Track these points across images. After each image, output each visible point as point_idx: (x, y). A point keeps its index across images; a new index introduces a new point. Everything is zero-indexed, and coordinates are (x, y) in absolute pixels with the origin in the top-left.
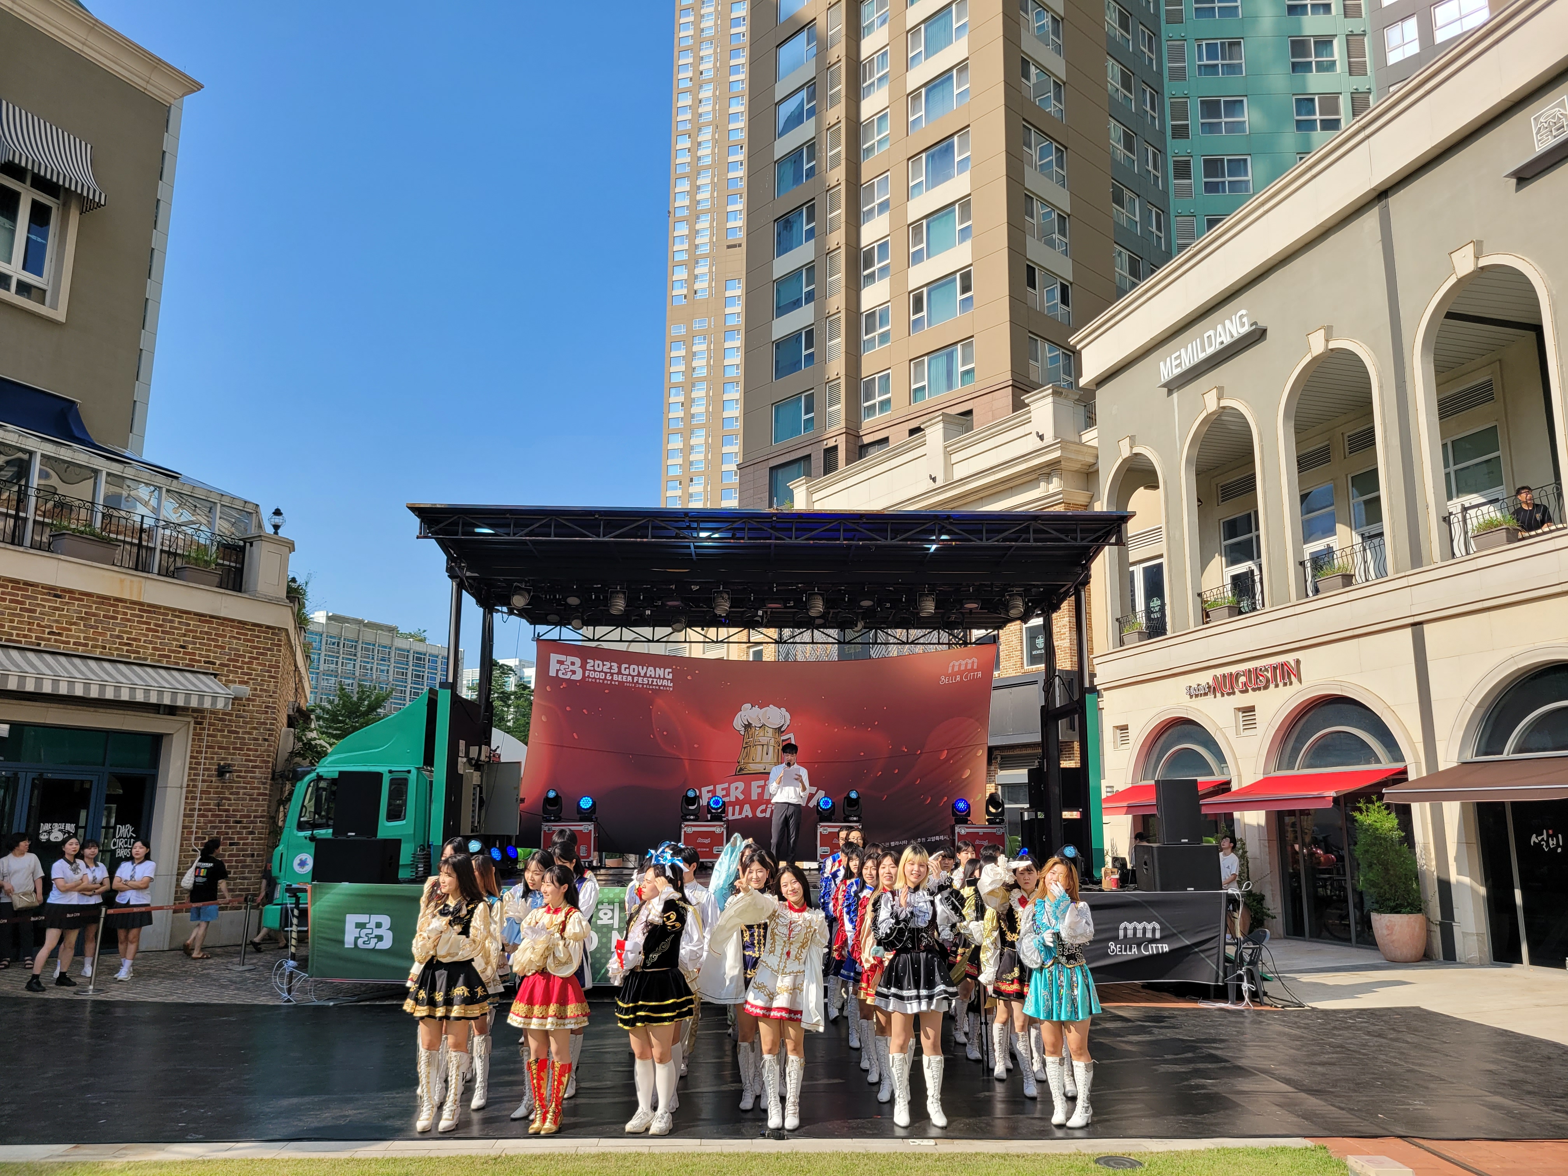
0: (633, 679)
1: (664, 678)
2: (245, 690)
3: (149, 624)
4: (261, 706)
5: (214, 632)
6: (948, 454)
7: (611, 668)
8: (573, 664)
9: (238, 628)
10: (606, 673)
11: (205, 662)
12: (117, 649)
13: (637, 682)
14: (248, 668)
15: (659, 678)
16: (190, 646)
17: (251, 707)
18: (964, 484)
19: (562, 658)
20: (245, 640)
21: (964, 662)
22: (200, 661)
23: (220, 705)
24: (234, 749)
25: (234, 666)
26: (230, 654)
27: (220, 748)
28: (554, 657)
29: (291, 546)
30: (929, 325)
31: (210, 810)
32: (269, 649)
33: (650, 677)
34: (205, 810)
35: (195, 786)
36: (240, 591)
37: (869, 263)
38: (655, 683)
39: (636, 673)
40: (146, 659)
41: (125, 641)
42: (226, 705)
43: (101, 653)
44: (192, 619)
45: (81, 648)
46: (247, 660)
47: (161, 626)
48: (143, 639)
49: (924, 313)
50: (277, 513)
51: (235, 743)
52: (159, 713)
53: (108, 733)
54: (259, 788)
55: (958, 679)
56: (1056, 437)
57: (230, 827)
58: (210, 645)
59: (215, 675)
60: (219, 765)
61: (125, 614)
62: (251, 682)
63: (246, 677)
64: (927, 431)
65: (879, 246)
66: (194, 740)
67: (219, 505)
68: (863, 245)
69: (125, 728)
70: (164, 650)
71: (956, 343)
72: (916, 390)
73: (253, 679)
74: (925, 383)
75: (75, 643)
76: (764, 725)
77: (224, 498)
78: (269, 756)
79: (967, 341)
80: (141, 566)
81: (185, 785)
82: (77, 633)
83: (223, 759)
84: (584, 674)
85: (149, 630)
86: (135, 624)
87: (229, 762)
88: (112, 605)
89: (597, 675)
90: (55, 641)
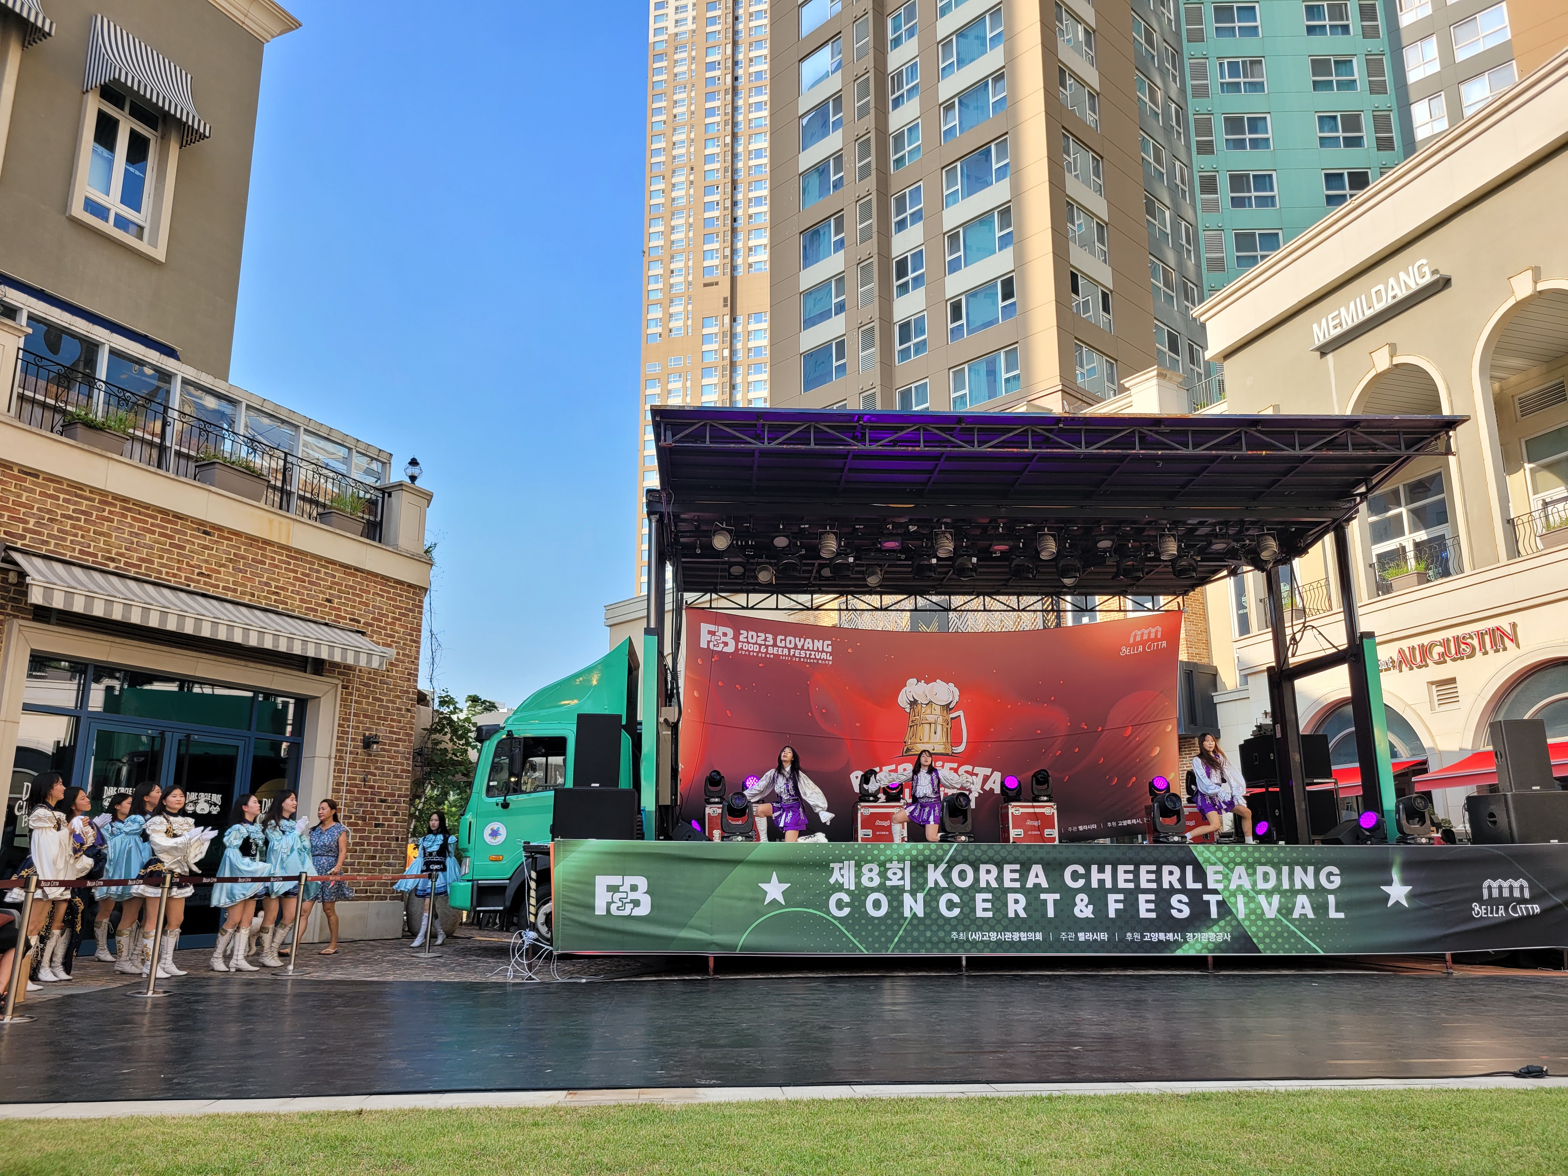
0: (789, 652)
1: (823, 651)
2: (392, 652)
3: (296, 572)
4: (403, 673)
5: (358, 587)
7: (765, 640)
9: (381, 583)
10: (760, 645)
11: (351, 620)
12: (265, 598)
13: (794, 655)
14: (391, 629)
15: (818, 651)
16: (336, 600)
17: (394, 673)
19: (712, 628)
20: (388, 598)
21: (1146, 631)
22: (345, 618)
23: (375, 664)
24: (379, 718)
25: (378, 626)
26: (374, 613)
27: (365, 716)
29: (428, 497)
30: (969, 333)
31: (356, 786)
32: (411, 610)
33: (808, 649)
34: (352, 785)
35: (341, 758)
36: (380, 541)
37: (902, 273)
38: (813, 657)
39: (792, 646)
40: (294, 611)
41: (273, 589)
42: (381, 664)
43: (251, 600)
44: (337, 571)
45: (230, 593)
46: (390, 620)
47: (308, 575)
48: (290, 588)
49: (963, 321)
50: (414, 463)
51: (380, 712)
52: (305, 672)
54: (402, 764)
55: (1141, 649)
57: (375, 807)
58: (354, 601)
59: (363, 633)
60: (364, 735)
61: (273, 559)
62: (394, 645)
63: (390, 639)
65: (913, 255)
66: (341, 704)
67: (354, 451)
68: (894, 255)
69: (273, 687)
70: (311, 603)
71: (998, 350)
72: (956, 398)
73: (396, 642)
74: (967, 391)
75: (224, 588)
76: (930, 702)
77: (359, 444)
78: (412, 729)
79: (1011, 347)
80: (283, 506)
81: (333, 756)
82: (226, 577)
83: (369, 729)
84: (737, 646)
85: (296, 579)
86: (283, 571)
87: (374, 733)
88: (260, 548)
89: (751, 648)
90: (205, 583)
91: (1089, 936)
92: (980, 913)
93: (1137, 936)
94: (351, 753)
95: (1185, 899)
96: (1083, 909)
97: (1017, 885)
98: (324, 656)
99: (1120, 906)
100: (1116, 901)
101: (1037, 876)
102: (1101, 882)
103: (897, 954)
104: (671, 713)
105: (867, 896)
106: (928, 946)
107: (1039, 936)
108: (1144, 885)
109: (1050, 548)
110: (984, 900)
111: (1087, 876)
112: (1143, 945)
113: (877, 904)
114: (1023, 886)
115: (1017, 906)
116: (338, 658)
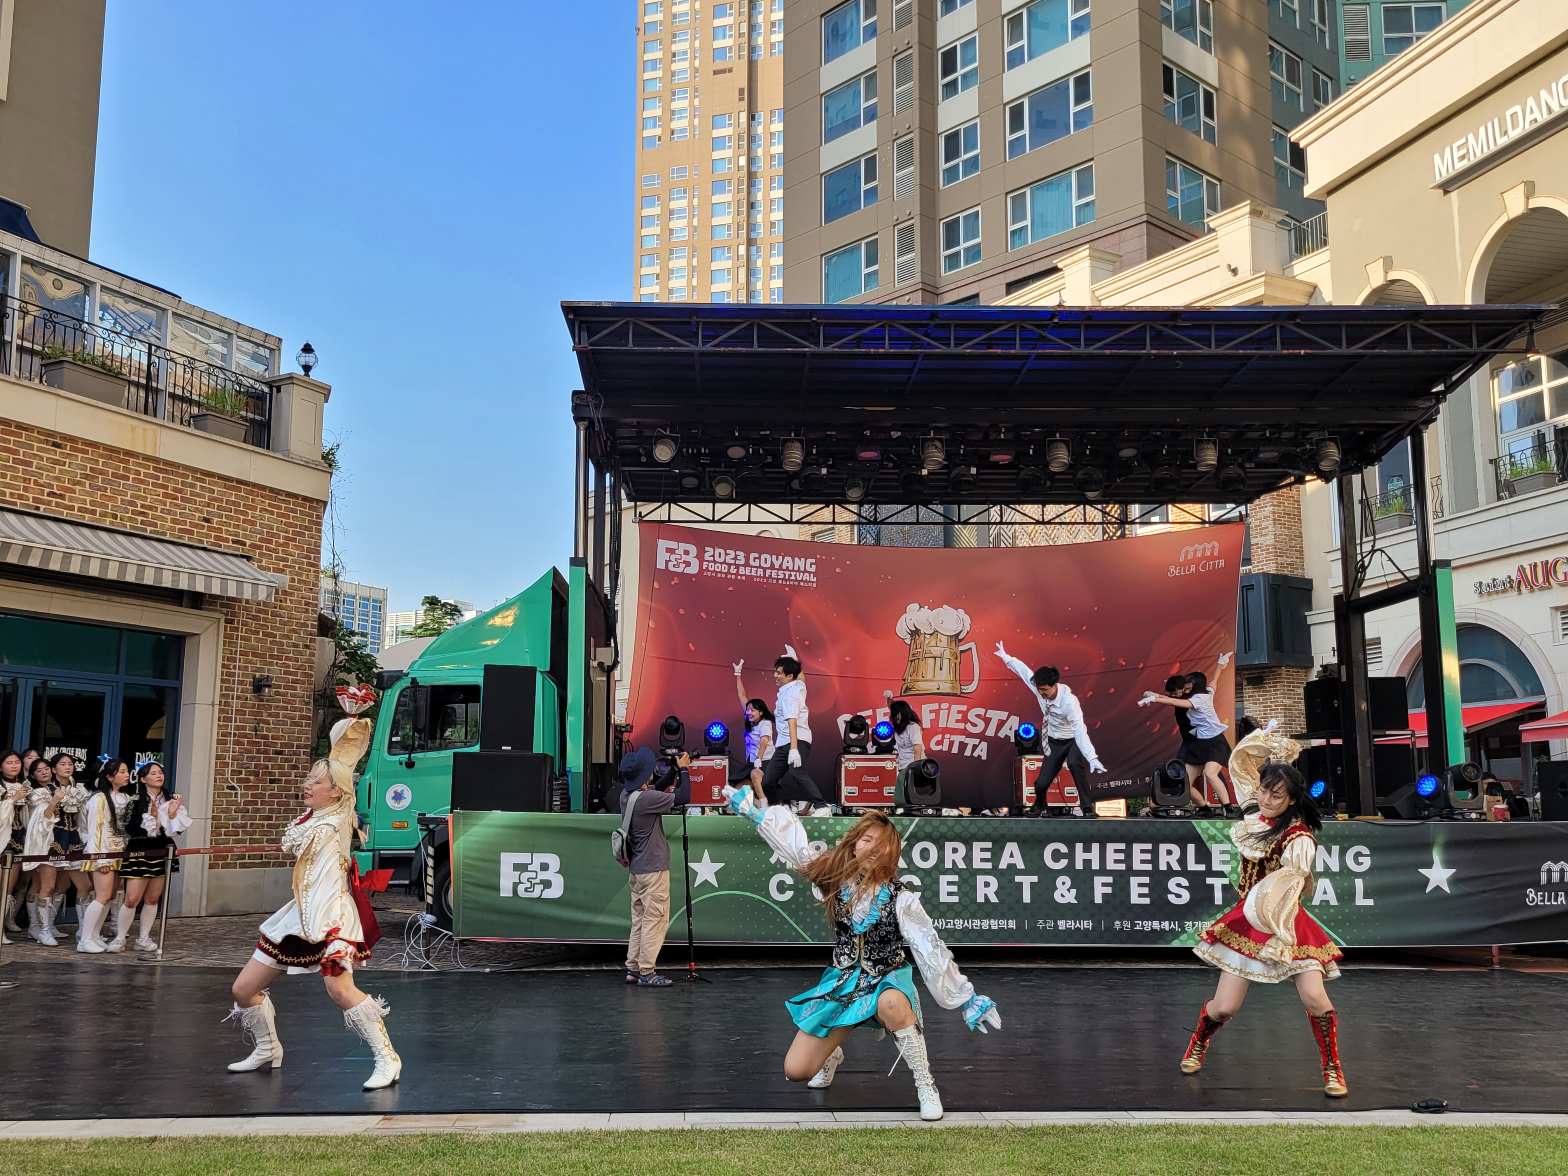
1: (805, 571)
2: (283, 579)
3: (166, 487)
5: (242, 503)
7: (735, 558)
10: (729, 565)
11: (238, 541)
13: (770, 576)
14: (284, 552)
15: (799, 571)
16: (215, 519)
17: (289, 603)
20: (278, 515)
22: (227, 541)
23: (262, 596)
24: (272, 657)
26: (262, 533)
27: (255, 655)
29: (326, 392)
31: (246, 736)
32: (307, 528)
33: (787, 569)
34: (241, 736)
35: (228, 704)
36: (268, 448)
38: (793, 578)
39: (768, 565)
40: (166, 534)
41: (138, 509)
42: (268, 595)
43: (112, 523)
44: (216, 483)
45: (87, 515)
46: (281, 541)
47: (180, 491)
48: (159, 507)
50: (307, 349)
51: (272, 650)
52: (181, 605)
53: (121, 629)
54: (301, 710)
56: (1256, 271)
58: (238, 520)
59: (249, 559)
61: (139, 473)
62: (288, 570)
63: (282, 563)
66: (224, 642)
67: (235, 337)
69: (143, 624)
70: (184, 523)
73: (290, 567)
76: (936, 631)
77: (240, 328)
80: (148, 410)
82: (82, 497)
83: (259, 670)
84: (701, 565)
85: (166, 495)
86: (150, 487)
87: (266, 674)
88: (122, 461)
89: (718, 567)
90: (57, 505)
95: (1186, 883)
96: (1065, 893)
97: (989, 866)
98: (200, 588)
99: (1109, 890)
100: (1104, 886)
101: (1012, 856)
104: (604, 655)
107: (1013, 925)
108: (1137, 865)
109: (1061, 457)
115: (988, 891)
116: (216, 590)
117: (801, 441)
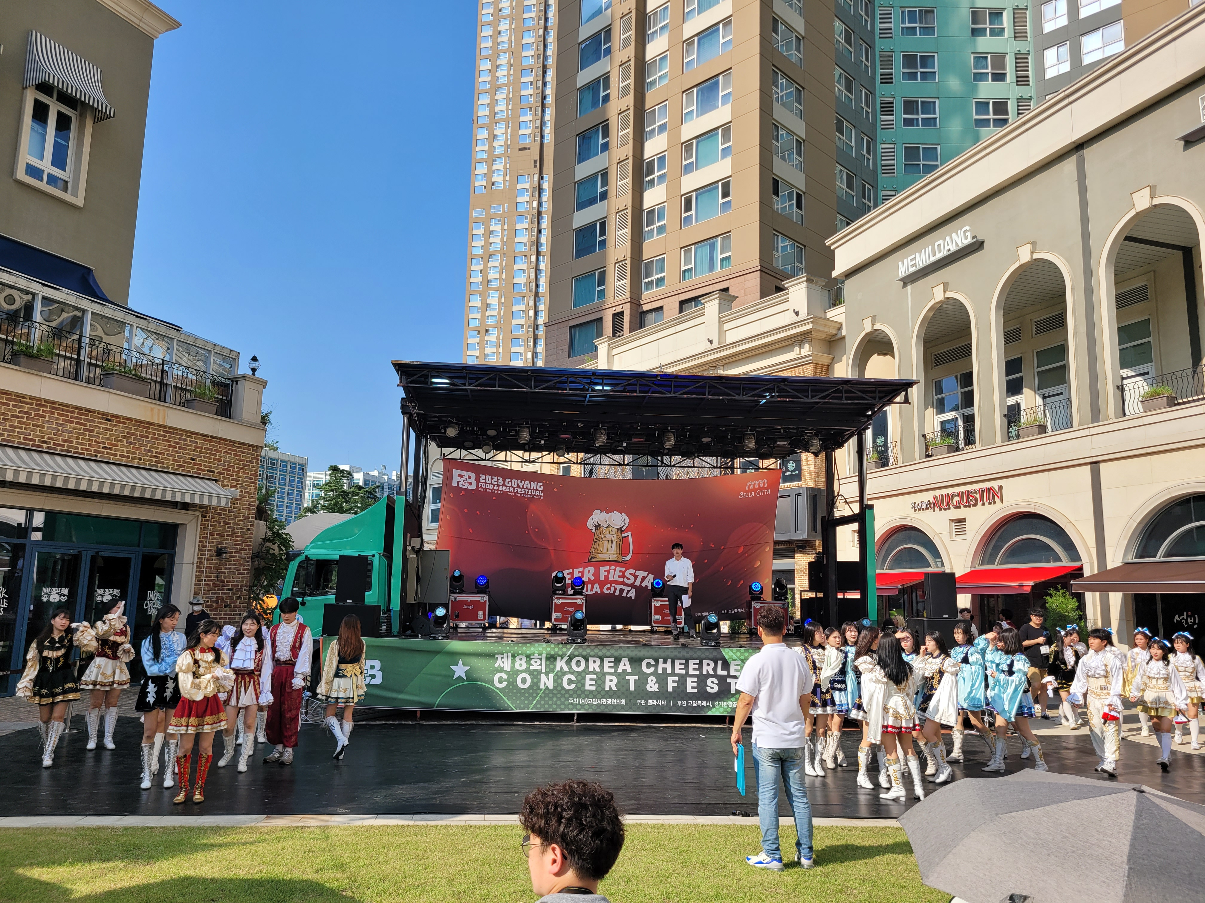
0: (514, 490)
1: (537, 490)
2: (237, 492)
3: (170, 442)
4: (245, 504)
5: (214, 449)
6: (722, 323)
7: (497, 481)
8: (470, 477)
9: (230, 446)
10: (494, 485)
11: (208, 471)
12: (149, 460)
13: (517, 492)
14: (237, 476)
15: (534, 489)
16: (198, 459)
17: (238, 505)
18: (735, 346)
19: (462, 473)
20: (234, 455)
21: (757, 483)
22: (204, 470)
23: (222, 503)
24: (228, 535)
25: (227, 474)
26: (224, 465)
27: (218, 535)
28: (456, 472)
29: (264, 384)
30: (696, 221)
31: (211, 581)
32: (251, 462)
33: (527, 488)
34: (208, 581)
35: (201, 563)
36: (230, 417)
37: (650, 172)
38: (530, 493)
39: (516, 486)
40: (168, 468)
41: (154, 454)
42: (227, 503)
43: (138, 463)
44: (198, 438)
45: (125, 459)
46: (236, 470)
47: (178, 443)
48: (166, 453)
49: (693, 212)
50: (254, 359)
51: (228, 531)
52: (176, 509)
53: (142, 522)
54: (244, 565)
55: (753, 494)
56: (808, 314)
57: (225, 594)
58: (211, 458)
59: (216, 481)
60: (217, 547)
61: (154, 434)
62: (239, 486)
63: (235, 482)
64: (706, 305)
65: (659, 158)
66: (201, 529)
67: (212, 352)
68: (645, 157)
69: (154, 519)
70: (180, 461)
71: (717, 236)
72: (685, 271)
73: (239, 484)
74: (692, 266)
75: (120, 456)
77: (216, 347)
78: (251, 541)
79: (726, 235)
80: (161, 398)
81: (195, 562)
82: (122, 448)
83: (220, 543)
84: (478, 484)
85: (170, 446)
86: (161, 442)
87: (224, 545)
88: (145, 427)
89: (487, 486)
90: (108, 453)
91: (655, 702)
92: (588, 687)
93: (684, 703)
94: (208, 559)
95: (716, 681)
96: (652, 686)
97: (612, 670)
98: (188, 500)
99: (676, 684)
100: (673, 681)
101: (625, 666)
102: (665, 669)
103: (535, 711)
104: (415, 542)
105: (518, 675)
106: (554, 706)
107: (623, 702)
108: (691, 672)
109: (670, 441)
110: (591, 679)
111: (656, 665)
112: (687, 708)
113: (524, 681)
114: (616, 671)
115: (611, 683)
116: (197, 501)
117: (529, 428)
